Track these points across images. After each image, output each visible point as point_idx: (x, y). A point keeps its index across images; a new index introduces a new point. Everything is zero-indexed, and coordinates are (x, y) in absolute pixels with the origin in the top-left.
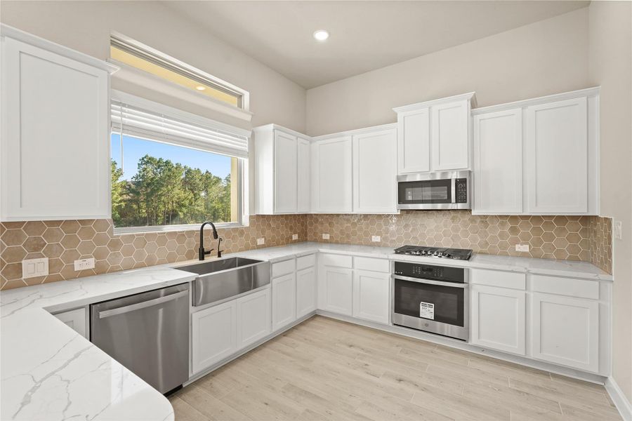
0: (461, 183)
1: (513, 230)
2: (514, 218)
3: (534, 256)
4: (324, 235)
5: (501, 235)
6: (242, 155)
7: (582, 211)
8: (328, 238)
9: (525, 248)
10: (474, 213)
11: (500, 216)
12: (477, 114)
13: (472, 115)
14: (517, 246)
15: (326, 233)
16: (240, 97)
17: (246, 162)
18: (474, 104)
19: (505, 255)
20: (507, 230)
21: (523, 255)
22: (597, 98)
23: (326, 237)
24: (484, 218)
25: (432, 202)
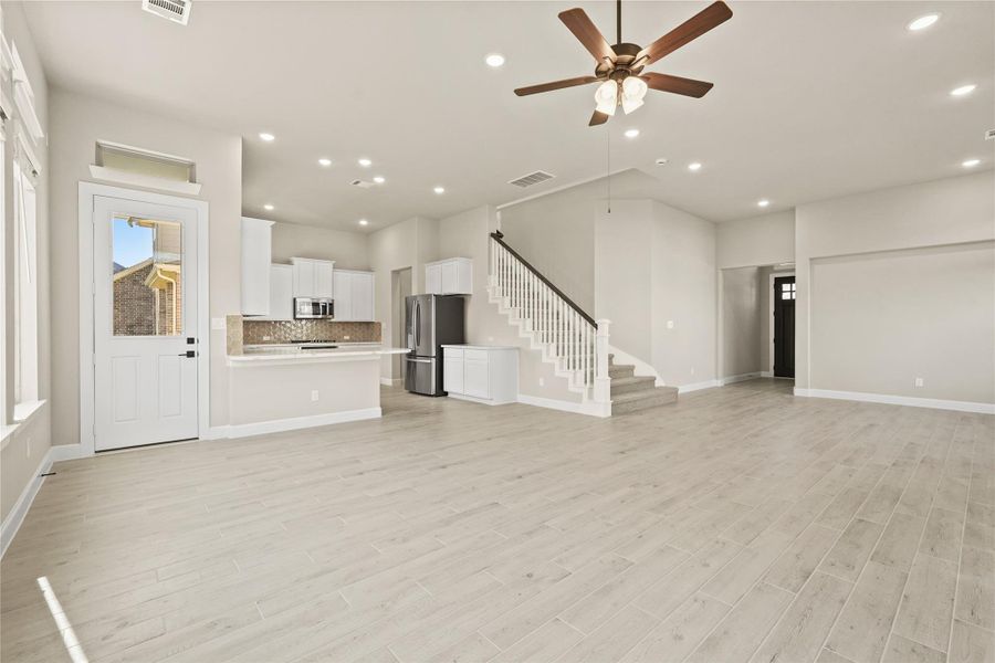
1: (344, 329)
3: (351, 340)
9: (347, 338)
13: (334, 271)
14: (345, 337)
18: (335, 267)
25: (313, 314)
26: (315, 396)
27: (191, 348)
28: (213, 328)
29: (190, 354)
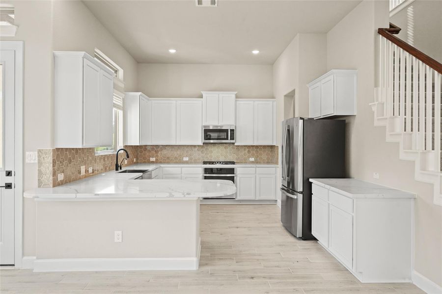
0: (232, 131)
1: (249, 152)
2: (249, 147)
3: (256, 162)
4: (151, 158)
5: (244, 154)
6: (120, 109)
7: (270, 143)
8: (155, 160)
9: (252, 159)
10: (236, 144)
11: (244, 146)
12: (238, 101)
13: (236, 101)
14: (250, 159)
15: (153, 157)
16: (116, 71)
17: (121, 113)
18: (237, 97)
19: (246, 163)
20: (246, 152)
21: (252, 162)
22: (275, 103)
23: (153, 159)
24: (238, 146)
25: (218, 139)
26: (118, 236)
27: (9, 180)
28: (27, 161)
29: (9, 186)
